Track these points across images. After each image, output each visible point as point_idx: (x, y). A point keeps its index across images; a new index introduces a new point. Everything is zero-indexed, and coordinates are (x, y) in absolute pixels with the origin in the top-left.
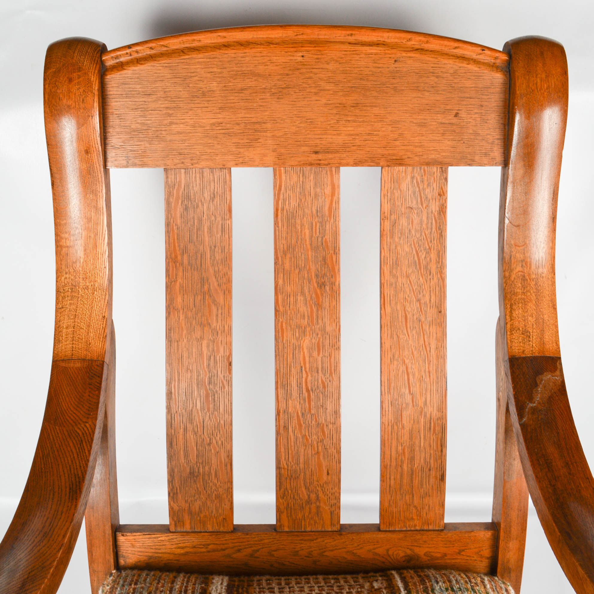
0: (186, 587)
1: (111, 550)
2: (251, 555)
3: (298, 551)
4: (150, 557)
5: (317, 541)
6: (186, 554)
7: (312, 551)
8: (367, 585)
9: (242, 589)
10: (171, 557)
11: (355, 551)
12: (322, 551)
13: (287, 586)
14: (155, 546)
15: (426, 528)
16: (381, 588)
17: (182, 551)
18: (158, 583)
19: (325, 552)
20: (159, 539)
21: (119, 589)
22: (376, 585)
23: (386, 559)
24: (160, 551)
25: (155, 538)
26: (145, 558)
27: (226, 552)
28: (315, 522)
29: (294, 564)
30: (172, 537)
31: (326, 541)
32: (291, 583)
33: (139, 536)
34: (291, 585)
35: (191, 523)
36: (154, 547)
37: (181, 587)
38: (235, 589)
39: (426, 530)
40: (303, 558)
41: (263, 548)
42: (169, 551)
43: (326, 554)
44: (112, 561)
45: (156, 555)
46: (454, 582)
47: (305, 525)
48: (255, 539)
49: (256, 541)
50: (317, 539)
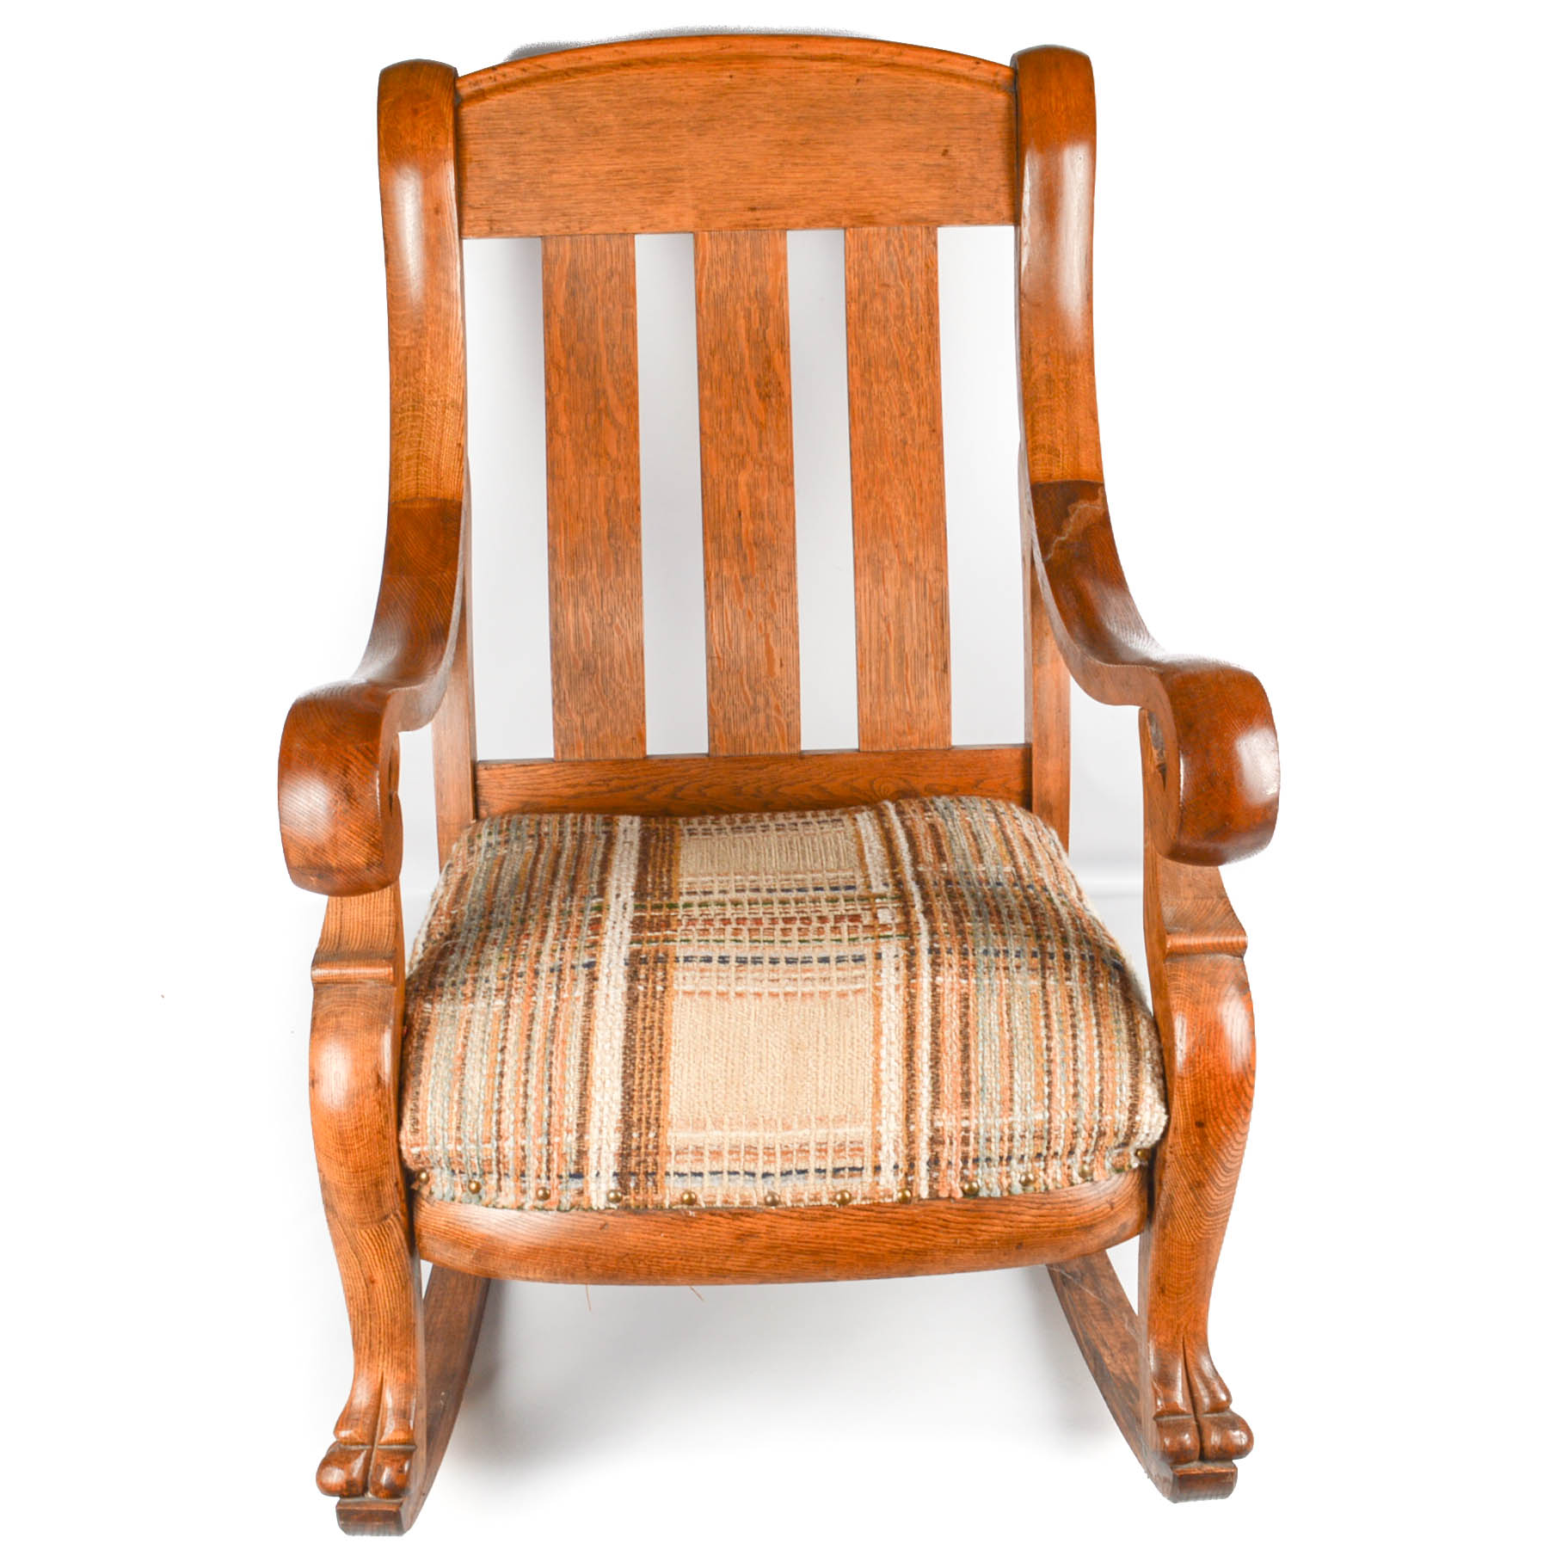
2: (673, 796)
3: (740, 787)
4: (525, 804)
5: (768, 770)
6: (578, 796)
7: (761, 787)
11: (823, 785)
12: (777, 785)
14: (532, 784)
17: (572, 792)
19: (780, 787)
24: (539, 793)
26: (518, 805)
27: (637, 791)
28: (765, 742)
31: (781, 770)
35: (584, 747)
36: (530, 787)
41: (690, 785)
42: (552, 792)
43: (782, 790)
44: (470, 808)
45: (534, 800)
47: (750, 746)
50: (768, 766)
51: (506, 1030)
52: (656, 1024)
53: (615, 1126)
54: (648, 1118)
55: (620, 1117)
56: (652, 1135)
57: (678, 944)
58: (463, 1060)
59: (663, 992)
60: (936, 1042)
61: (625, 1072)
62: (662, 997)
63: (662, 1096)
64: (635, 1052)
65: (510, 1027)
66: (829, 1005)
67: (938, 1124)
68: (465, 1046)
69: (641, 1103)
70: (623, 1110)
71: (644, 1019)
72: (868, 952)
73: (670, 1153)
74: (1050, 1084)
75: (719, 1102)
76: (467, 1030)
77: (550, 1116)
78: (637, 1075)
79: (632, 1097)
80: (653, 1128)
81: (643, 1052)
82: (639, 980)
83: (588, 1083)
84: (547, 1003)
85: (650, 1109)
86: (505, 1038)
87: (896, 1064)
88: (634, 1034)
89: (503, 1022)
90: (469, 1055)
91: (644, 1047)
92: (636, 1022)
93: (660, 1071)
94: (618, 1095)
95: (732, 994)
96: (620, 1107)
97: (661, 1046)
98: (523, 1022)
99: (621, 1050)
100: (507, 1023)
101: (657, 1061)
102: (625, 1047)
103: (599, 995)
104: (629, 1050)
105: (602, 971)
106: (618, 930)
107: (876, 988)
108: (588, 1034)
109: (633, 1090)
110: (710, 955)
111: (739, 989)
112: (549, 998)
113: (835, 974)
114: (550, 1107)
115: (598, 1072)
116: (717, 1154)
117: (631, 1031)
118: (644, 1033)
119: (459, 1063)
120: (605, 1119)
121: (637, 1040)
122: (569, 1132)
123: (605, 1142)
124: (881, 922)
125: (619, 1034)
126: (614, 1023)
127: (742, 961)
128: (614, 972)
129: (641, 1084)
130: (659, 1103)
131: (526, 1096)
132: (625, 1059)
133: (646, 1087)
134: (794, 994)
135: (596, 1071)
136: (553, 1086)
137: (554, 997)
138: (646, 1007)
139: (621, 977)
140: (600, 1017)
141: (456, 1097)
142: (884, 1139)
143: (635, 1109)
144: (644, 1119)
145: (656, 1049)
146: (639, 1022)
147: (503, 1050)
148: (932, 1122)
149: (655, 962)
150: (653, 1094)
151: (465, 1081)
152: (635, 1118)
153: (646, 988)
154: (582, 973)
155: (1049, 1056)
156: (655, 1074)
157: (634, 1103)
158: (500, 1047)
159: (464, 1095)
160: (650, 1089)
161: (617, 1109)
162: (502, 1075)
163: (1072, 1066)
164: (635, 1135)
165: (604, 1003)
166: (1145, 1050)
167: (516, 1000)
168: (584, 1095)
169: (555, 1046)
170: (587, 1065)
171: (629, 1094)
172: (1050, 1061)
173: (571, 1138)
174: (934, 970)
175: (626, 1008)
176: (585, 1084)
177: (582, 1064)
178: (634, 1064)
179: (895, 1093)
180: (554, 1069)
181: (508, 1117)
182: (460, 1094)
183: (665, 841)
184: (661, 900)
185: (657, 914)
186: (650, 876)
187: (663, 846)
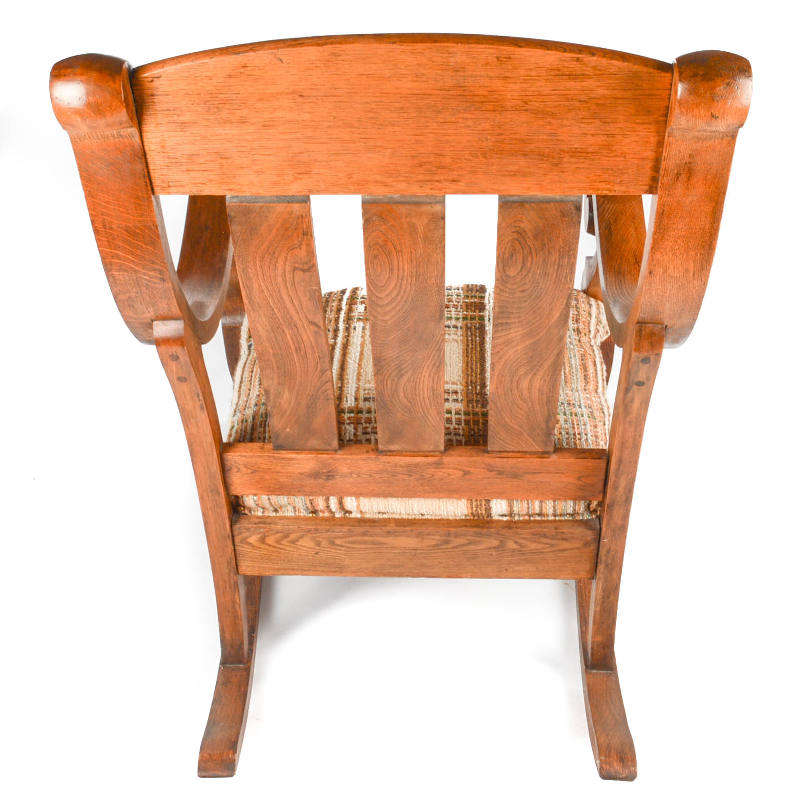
183: (471, 382)
184: (471, 324)
185: (472, 313)
186: (478, 341)
187: (472, 376)
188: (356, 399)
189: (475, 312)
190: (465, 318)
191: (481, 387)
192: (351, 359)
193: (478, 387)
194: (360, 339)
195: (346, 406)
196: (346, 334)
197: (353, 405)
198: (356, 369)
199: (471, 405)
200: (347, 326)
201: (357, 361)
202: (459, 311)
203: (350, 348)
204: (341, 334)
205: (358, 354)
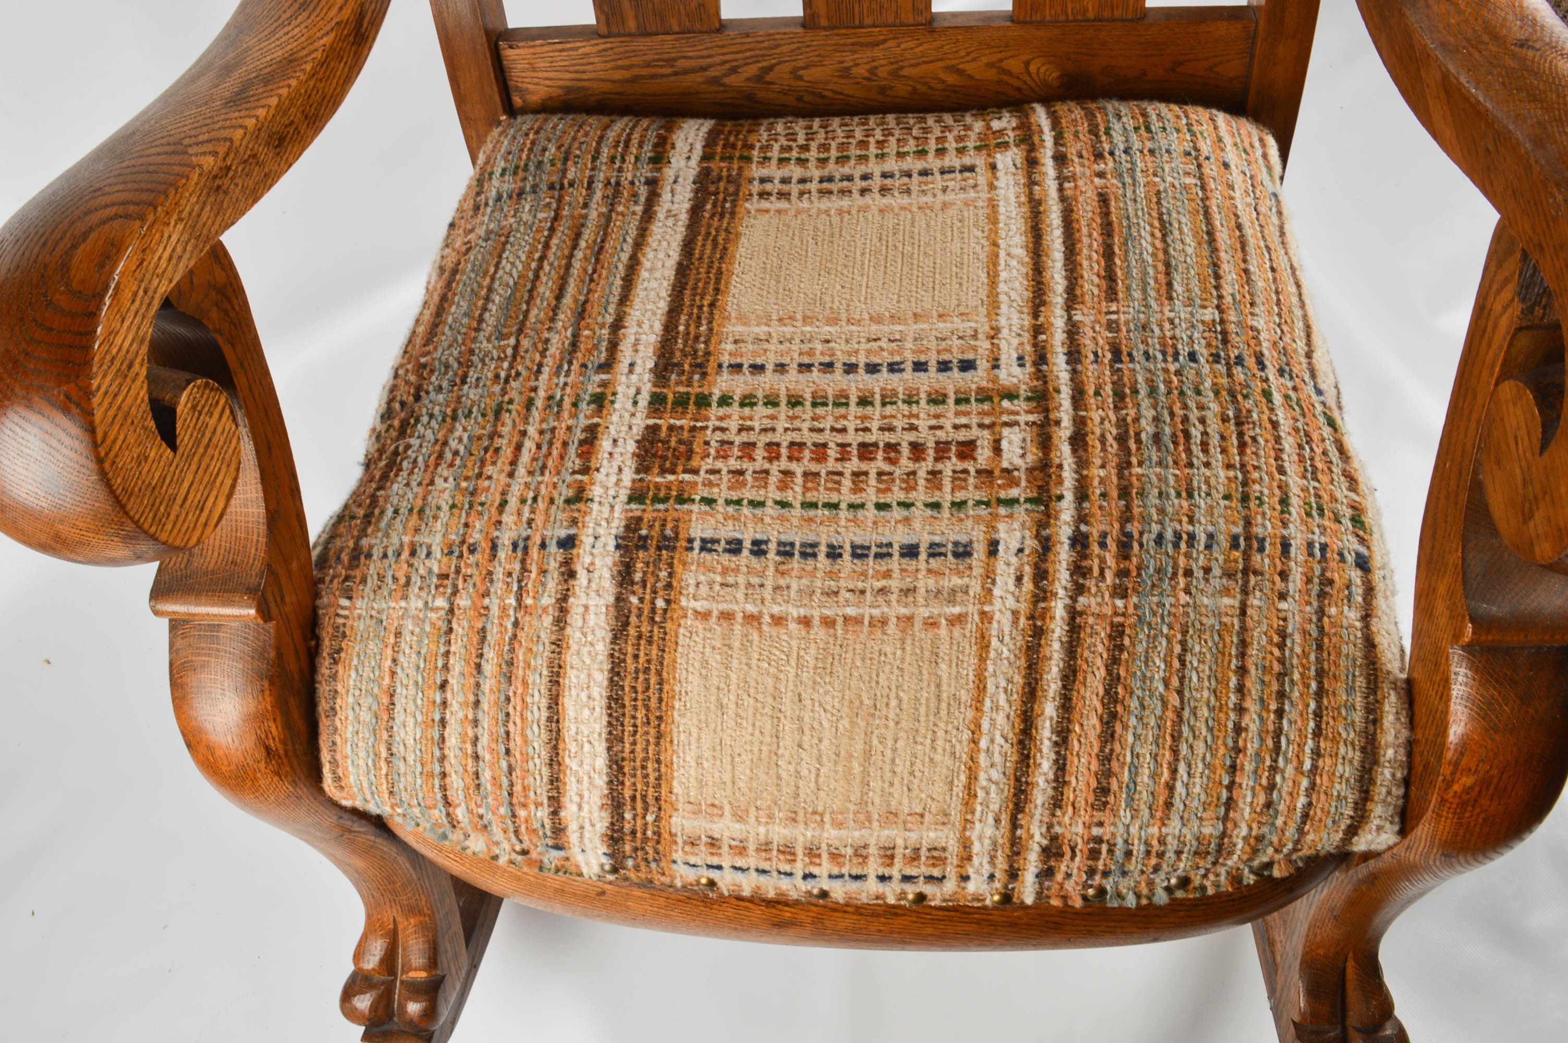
0: (629, 135)
1: (492, 76)
2: (758, 79)
3: (848, 69)
4: (569, 90)
5: (885, 46)
6: (634, 80)
7: (876, 68)
8: (978, 126)
9: (736, 136)
10: (607, 87)
11: (961, 66)
12: (895, 66)
13: (822, 131)
14: (574, 65)
15: (1107, 14)
16: (1005, 129)
17: (627, 74)
18: (578, 131)
19: (902, 68)
20: (581, 51)
21: (506, 143)
22: (996, 125)
23: (1025, 82)
24: (585, 76)
25: (572, 49)
26: (560, 92)
27: (712, 73)
28: (881, 7)
29: (842, 94)
30: (603, 47)
31: (903, 46)
32: (831, 125)
33: (541, 48)
34: (830, 129)
35: (636, 17)
36: (572, 69)
37: (620, 135)
38: (722, 137)
39: (1107, 20)
40: (857, 83)
41: (779, 63)
42: (602, 75)
43: (904, 72)
44: (497, 97)
45: (580, 84)
46: (1154, 117)
47: (861, 13)
48: (762, 45)
49: (765, 48)
50: (885, 41)
51: (447, 653)
52: (653, 667)
53: (599, 803)
54: (644, 797)
55: (606, 792)
56: (650, 818)
57: (695, 508)
58: (392, 696)
59: (665, 611)
60: (1066, 705)
61: (610, 733)
62: (664, 620)
63: (663, 769)
64: (624, 706)
65: (453, 649)
66: (909, 642)
67: (1058, 829)
68: (393, 674)
69: (634, 776)
70: (610, 782)
71: (636, 657)
72: (978, 536)
73: (676, 843)
74: (1230, 787)
75: (742, 785)
76: (396, 647)
77: (512, 785)
78: (628, 739)
79: (621, 768)
80: (652, 809)
81: (635, 708)
82: (633, 583)
83: (561, 746)
84: (504, 609)
85: (647, 784)
86: (446, 667)
87: (1002, 741)
88: (623, 680)
89: (442, 640)
90: (399, 690)
91: (635, 700)
92: (624, 661)
93: (659, 736)
94: (601, 762)
95: (767, 619)
96: (605, 779)
97: (660, 700)
98: (470, 639)
99: (604, 702)
100: (449, 642)
101: (655, 723)
102: (610, 698)
103: (575, 604)
104: (615, 701)
105: (583, 557)
106: (615, 464)
107: (983, 614)
108: (558, 674)
109: (623, 759)
110: (739, 536)
111: (776, 610)
112: (507, 601)
113: (925, 583)
114: (511, 774)
115: (573, 732)
116: (740, 850)
117: (618, 674)
118: (637, 678)
119: (385, 700)
120: (586, 794)
121: (627, 689)
122: (538, 805)
123: (587, 821)
124: (1005, 464)
125: (601, 678)
126: (594, 659)
127: (786, 550)
128: (598, 562)
129: (632, 752)
130: (659, 778)
131: (477, 757)
132: (610, 715)
133: (640, 755)
134: (858, 621)
135: (569, 729)
136: (512, 745)
137: (512, 601)
138: (640, 637)
139: (607, 574)
140: (574, 647)
141: (384, 754)
142: (976, 848)
143: (627, 783)
144: (638, 796)
145: (653, 703)
146: (629, 660)
147: (443, 686)
148: (1050, 826)
149: (659, 548)
150: (650, 766)
151: (395, 729)
152: (627, 793)
153: (641, 600)
154: (555, 555)
155: (1236, 742)
156: (652, 740)
157: (624, 774)
158: (439, 682)
159: (394, 750)
160: (646, 759)
161: (601, 781)
162: (443, 723)
163: (1268, 763)
164: (628, 816)
165: (580, 623)
166: (1387, 746)
167: (463, 601)
168: (555, 760)
169: (512, 688)
170: (558, 721)
171: (617, 763)
172: (1238, 750)
173: (543, 813)
174: (1076, 583)
175: (610, 635)
176: (555, 748)
177: (549, 720)
178: (622, 725)
179: (997, 783)
180: (511, 724)
181: (456, 782)
182: (389, 749)
183: (722, 216)
184: (689, 383)
185: (678, 423)
186: (683, 318)
187: (717, 230)
188: (993, 167)
189: (671, 428)
190: (703, 401)
191: (704, 206)
192: (1021, 262)
193: (709, 207)
194: (1003, 321)
195: (1015, 150)
196: (1043, 337)
197: (998, 156)
198: (1002, 233)
199: (734, 173)
200: (1045, 367)
201: (1002, 254)
202: (716, 429)
203: (1028, 294)
204: (1058, 338)
205: (1003, 275)
